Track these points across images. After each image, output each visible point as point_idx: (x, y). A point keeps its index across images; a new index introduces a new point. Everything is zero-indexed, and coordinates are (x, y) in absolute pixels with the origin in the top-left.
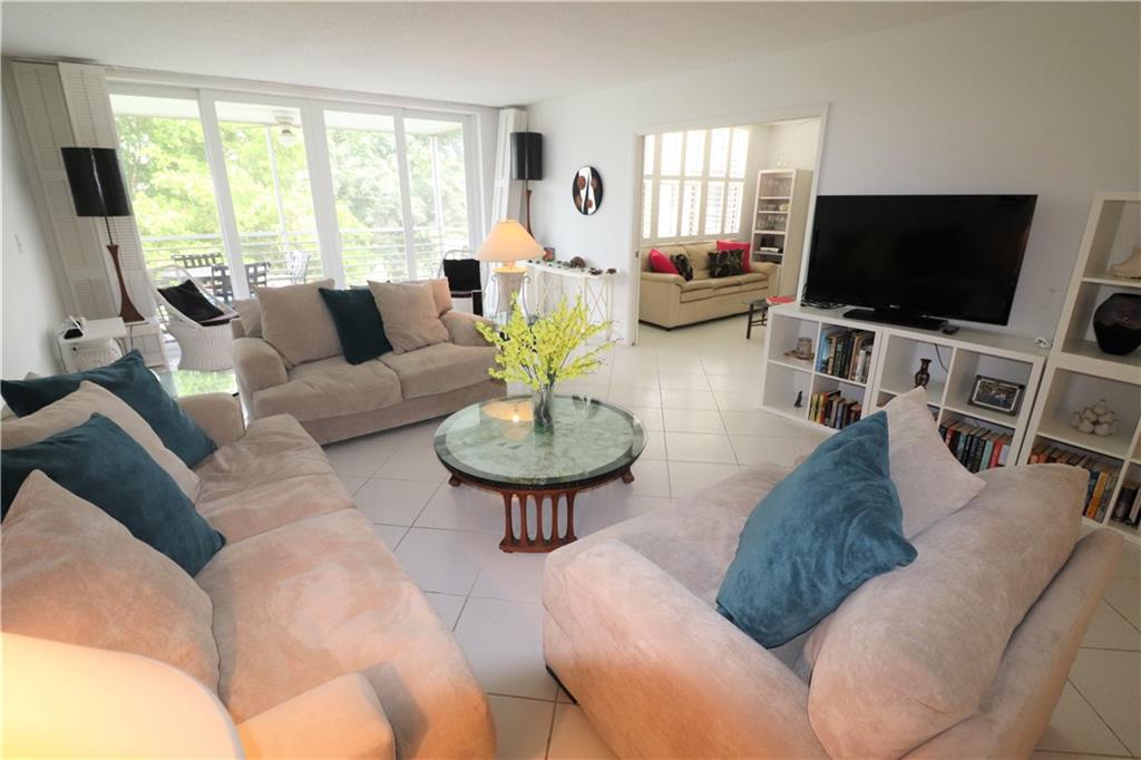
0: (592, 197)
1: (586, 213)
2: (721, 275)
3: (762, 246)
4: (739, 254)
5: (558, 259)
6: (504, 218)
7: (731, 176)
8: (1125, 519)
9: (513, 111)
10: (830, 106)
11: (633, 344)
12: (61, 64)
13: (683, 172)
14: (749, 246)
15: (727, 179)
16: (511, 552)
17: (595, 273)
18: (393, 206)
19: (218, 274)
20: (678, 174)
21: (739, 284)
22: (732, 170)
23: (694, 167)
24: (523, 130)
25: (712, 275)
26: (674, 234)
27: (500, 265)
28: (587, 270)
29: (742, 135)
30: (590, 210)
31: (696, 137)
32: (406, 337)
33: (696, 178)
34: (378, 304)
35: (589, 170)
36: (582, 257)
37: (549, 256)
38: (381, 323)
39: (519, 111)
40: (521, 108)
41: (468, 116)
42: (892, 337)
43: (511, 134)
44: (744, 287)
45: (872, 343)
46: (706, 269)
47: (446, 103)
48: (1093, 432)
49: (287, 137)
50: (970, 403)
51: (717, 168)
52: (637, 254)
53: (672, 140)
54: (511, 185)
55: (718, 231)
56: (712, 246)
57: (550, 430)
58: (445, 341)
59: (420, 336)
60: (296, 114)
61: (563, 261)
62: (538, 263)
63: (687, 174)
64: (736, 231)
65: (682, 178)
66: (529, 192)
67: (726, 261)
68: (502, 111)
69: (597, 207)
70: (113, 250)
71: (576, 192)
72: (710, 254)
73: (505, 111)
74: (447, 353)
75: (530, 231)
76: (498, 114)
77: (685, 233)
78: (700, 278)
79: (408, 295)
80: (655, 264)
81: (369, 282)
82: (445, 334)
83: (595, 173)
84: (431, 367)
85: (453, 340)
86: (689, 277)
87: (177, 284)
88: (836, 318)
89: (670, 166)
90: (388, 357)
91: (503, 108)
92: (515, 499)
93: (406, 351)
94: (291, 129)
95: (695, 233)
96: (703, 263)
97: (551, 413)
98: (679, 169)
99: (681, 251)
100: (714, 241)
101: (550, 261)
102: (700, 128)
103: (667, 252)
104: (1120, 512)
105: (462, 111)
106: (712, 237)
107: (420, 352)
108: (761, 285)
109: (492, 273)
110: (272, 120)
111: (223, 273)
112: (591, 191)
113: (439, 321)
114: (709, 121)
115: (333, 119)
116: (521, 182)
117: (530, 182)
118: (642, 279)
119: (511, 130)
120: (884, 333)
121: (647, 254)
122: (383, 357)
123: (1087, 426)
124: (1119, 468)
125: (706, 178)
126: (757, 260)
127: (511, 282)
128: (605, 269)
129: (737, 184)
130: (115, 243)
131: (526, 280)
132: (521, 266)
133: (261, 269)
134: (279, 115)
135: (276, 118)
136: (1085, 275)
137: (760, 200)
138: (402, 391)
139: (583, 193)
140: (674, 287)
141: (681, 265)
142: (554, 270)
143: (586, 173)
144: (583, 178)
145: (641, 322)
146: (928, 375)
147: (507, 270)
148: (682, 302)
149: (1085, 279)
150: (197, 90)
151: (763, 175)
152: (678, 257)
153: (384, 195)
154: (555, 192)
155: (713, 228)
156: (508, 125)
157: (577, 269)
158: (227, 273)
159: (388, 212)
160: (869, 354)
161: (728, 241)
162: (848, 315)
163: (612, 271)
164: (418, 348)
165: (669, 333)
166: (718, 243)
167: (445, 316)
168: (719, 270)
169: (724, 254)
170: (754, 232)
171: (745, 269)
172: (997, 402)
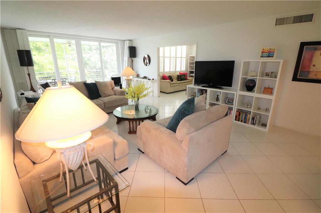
0: (148, 62)
1: (146, 65)
2: (180, 81)
3: (191, 73)
4: (184, 75)
5: (140, 77)
6: (127, 66)
7: (182, 57)
8: (253, 124)
9: (128, 41)
10: (197, 42)
11: (159, 97)
12: (17, 30)
13: (170, 56)
14: (187, 74)
15: (181, 58)
16: (131, 134)
17: (149, 79)
18: (94, 65)
19: (53, 81)
20: (175, 56)
21: (184, 83)
22: (182, 55)
23: (173, 55)
24: (131, 46)
25: (178, 81)
26: (169, 71)
27: (126, 77)
28: (147, 79)
29: (184, 48)
30: (148, 65)
31: (173, 48)
32: (104, 94)
33: (173, 57)
34: (97, 86)
35: (147, 55)
36: (146, 76)
37: (138, 76)
38: (98, 90)
39: (130, 41)
40: (130, 40)
41: (117, 42)
42: (210, 90)
43: (128, 47)
44: (186, 83)
45: (207, 92)
46: (177, 79)
47: (112, 39)
48: (247, 107)
49: (70, 47)
50: (226, 103)
51: (179, 55)
52: (159, 75)
53: (167, 48)
54: (128, 59)
55: (180, 70)
56: (178, 74)
57: (138, 110)
58: (113, 95)
59: (108, 94)
60: (73, 42)
61: (141, 77)
62: (135, 78)
63: (171, 56)
64: (184, 70)
65: (170, 57)
66: (133, 61)
67: (182, 77)
68: (125, 41)
69: (149, 64)
70: (29, 75)
71: (144, 61)
72: (178, 75)
73: (127, 41)
74: (114, 97)
75: (133, 69)
76: (124, 42)
77: (171, 70)
78: (175, 81)
79: (105, 84)
80: (164, 78)
81: (95, 81)
82: (113, 93)
83: (148, 56)
84: (111, 100)
85: (115, 95)
86: (172, 81)
87: (44, 83)
88: (200, 87)
89: (167, 54)
90: (100, 98)
91: (125, 40)
92: (131, 122)
93: (105, 97)
94: (71, 45)
95: (174, 71)
96: (176, 78)
97: (138, 106)
98: (169, 55)
99: (171, 75)
100: (179, 73)
101: (138, 77)
102: (174, 46)
103: (167, 75)
104: (252, 122)
105: (115, 41)
106: (178, 71)
107: (108, 97)
108: (190, 83)
109: (124, 79)
110: (66, 43)
111: (55, 81)
112: (148, 60)
113: (112, 91)
114: (176, 44)
115: (83, 42)
116: (131, 58)
117: (133, 58)
118: (160, 81)
119: (128, 46)
120: (209, 90)
121: (162, 75)
122: (99, 98)
123: (246, 106)
124: (250, 113)
125: (176, 57)
126: (189, 77)
127: (129, 81)
128: (152, 79)
129: (184, 59)
130: (29, 73)
131: (132, 81)
132: (131, 77)
133: (64, 80)
134: (68, 41)
135: (67, 42)
136: (242, 76)
137: (189, 63)
138: (104, 105)
139: (146, 61)
140: (169, 83)
141: (170, 78)
142: (139, 79)
143: (146, 56)
144: (146, 57)
145: (161, 92)
146: (218, 98)
147: (128, 78)
148: (170, 87)
149: (242, 77)
150: (49, 36)
151: (190, 57)
152: (169, 76)
153: (92, 62)
154: (139, 61)
155: (178, 69)
156: (127, 45)
157: (145, 79)
158: (56, 81)
159: (93, 67)
160: (206, 94)
161: (182, 72)
162: (203, 87)
163: (153, 79)
164: (107, 96)
165: (168, 94)
166: (180, 73)
167: (113, 90)
168: (180, 79)
169: (181, 75)
170: (188, 70)
171: (186, 79)
172: (230, 103)
